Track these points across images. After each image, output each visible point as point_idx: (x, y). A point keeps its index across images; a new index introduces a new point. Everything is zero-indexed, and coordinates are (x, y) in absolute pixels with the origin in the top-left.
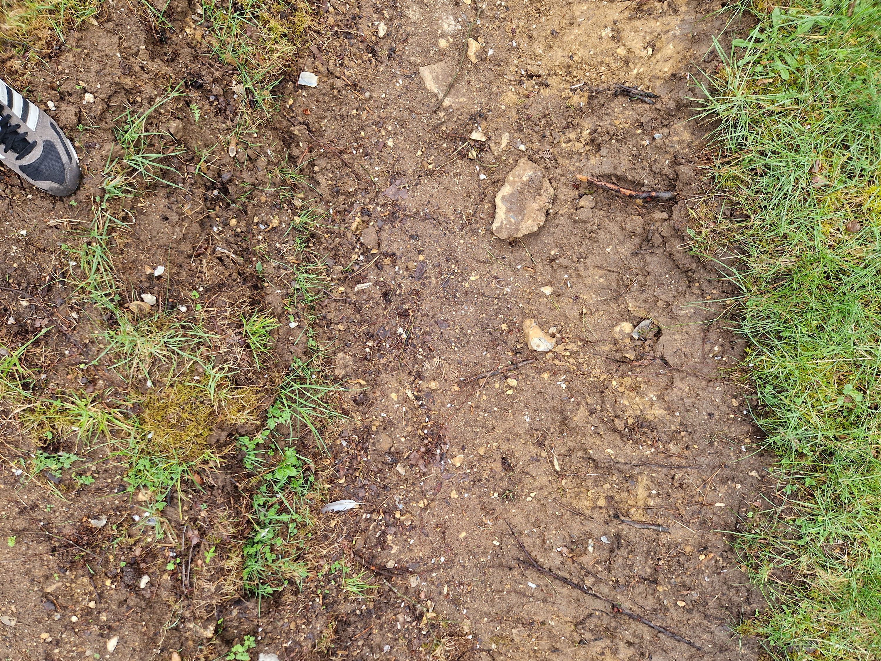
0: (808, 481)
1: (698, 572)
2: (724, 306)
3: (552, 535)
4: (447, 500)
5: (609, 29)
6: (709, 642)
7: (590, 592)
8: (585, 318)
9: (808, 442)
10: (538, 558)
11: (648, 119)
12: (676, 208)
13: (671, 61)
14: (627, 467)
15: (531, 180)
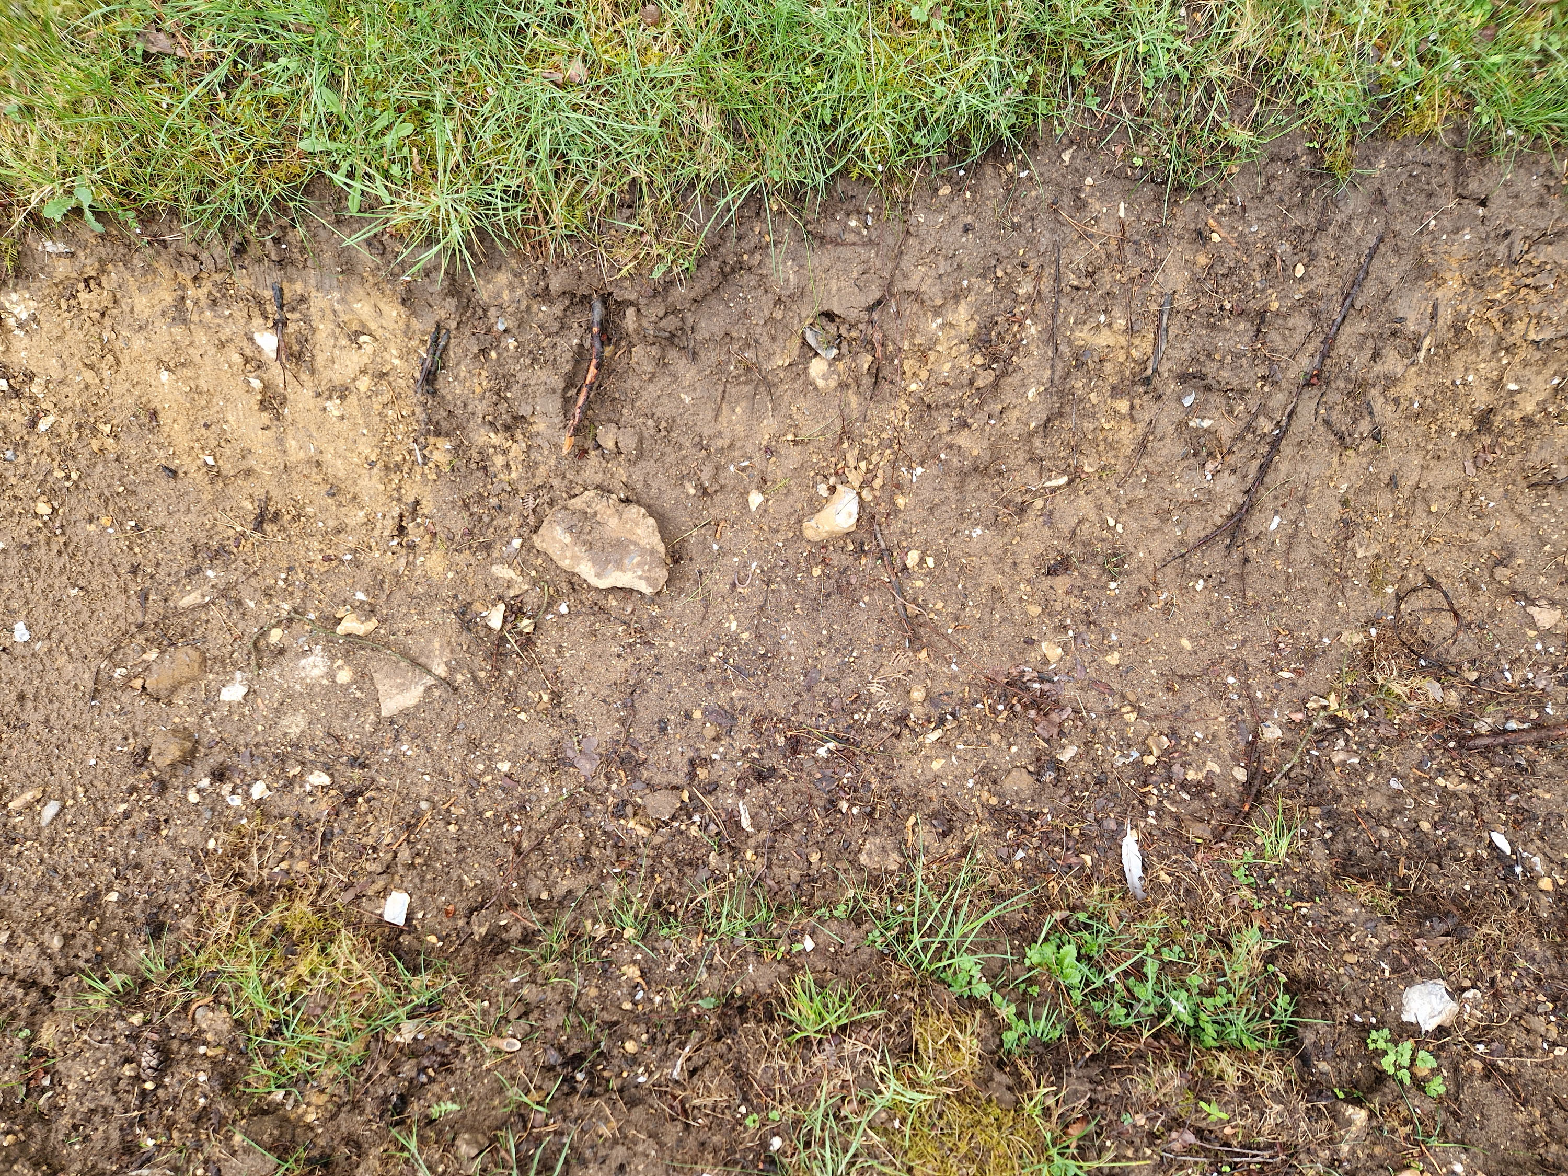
0: (1078, 71)
1: (1243, 244)
2: (781, 212)
3: (1183, 489)
4: (1122, 671)
5: (328, 404)
6: (1367, 222)
7: (1283, 424)
8: (804, 435)
9: (1010, 74)
10: (1225, 513)
11: (473, 340)
12: (618, 295)
13: (381, 305)
14: (1060, 366)
15: (570, 529)
